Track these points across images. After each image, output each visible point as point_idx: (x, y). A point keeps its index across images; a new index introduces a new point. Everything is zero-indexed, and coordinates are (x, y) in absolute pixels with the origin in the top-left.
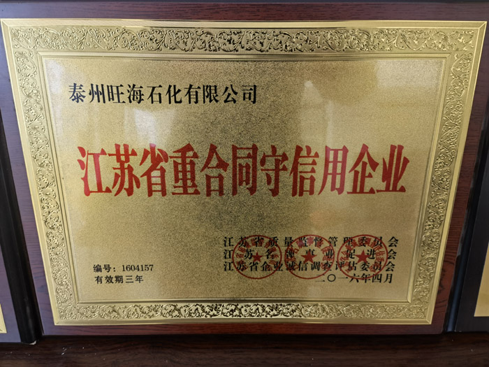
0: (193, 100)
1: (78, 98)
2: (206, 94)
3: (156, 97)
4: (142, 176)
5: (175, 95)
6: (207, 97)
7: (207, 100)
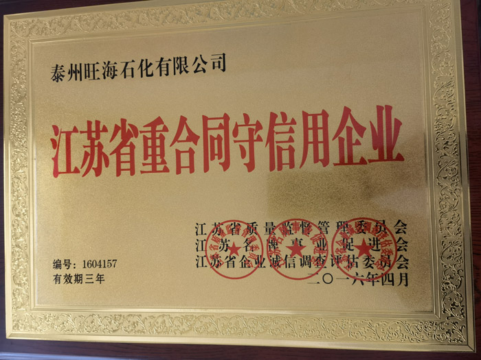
0: (164, 73)
1: (58, 77)
2: (176, 66)
3: (129, 72)
4: (111, 154)
5: (146, 69)
6: (178, 68)
7: (178, 71)
